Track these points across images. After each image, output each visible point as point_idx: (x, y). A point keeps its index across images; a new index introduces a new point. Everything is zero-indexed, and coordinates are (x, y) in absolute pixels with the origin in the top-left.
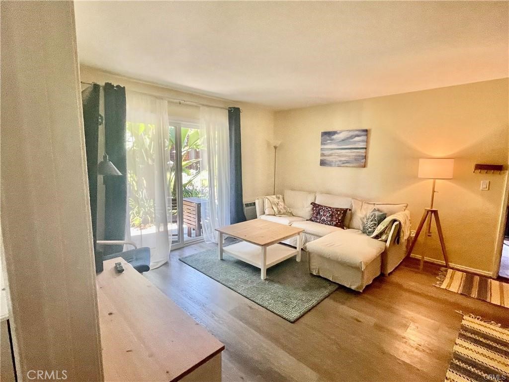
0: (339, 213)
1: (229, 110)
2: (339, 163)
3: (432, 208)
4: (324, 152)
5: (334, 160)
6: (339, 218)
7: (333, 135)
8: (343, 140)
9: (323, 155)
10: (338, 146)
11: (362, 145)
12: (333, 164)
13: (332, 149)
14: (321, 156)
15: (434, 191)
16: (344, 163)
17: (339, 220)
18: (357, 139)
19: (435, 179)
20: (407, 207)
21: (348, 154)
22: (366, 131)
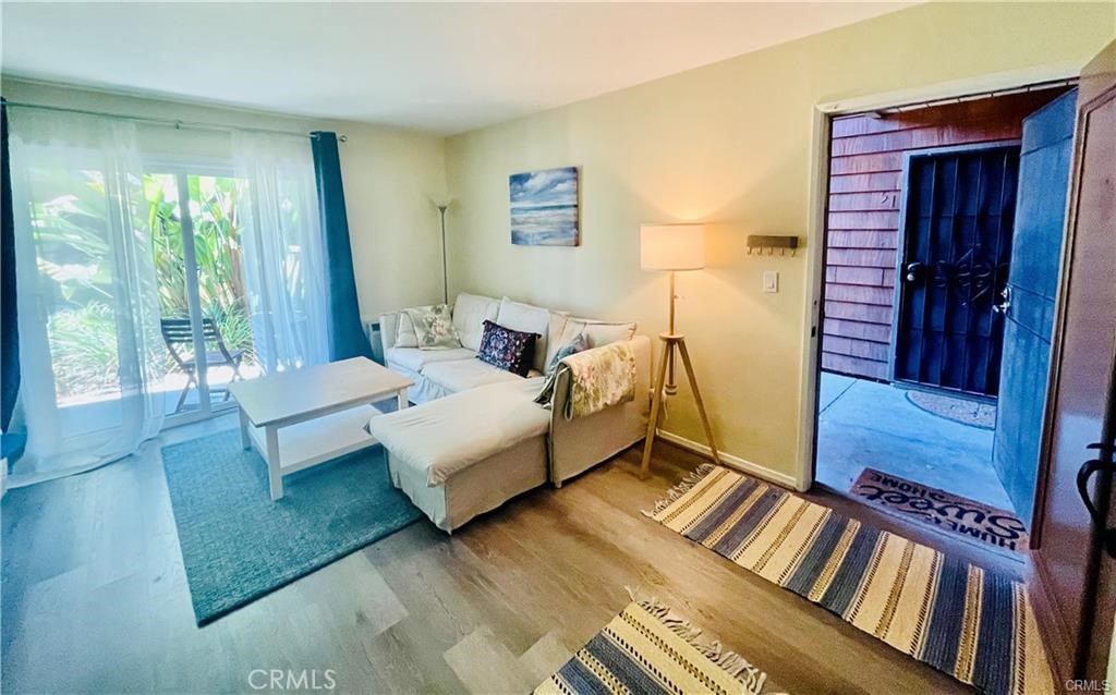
0: (518, 343)
1: (312, 138)
2: (537, 237)
3: (672, 334)
4: (515, 216)
5: (531, 231)
6: (518, 354)
7: (526, 181)
8: (540, 191)
9: (514, 222)
10: (536, 203)
11: (568, 200)
12: (530, 239)
13: (527, 210)
14: (512, 224)
15: (673, 298)
16: (545, 238)
17: (516, 359)
18: (561, 187)
19: (674, 270)
20: (635, 329)
21: (551, 219)
22: (574, 170)
